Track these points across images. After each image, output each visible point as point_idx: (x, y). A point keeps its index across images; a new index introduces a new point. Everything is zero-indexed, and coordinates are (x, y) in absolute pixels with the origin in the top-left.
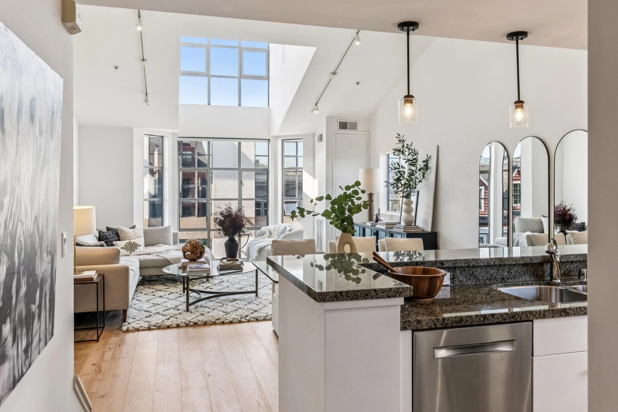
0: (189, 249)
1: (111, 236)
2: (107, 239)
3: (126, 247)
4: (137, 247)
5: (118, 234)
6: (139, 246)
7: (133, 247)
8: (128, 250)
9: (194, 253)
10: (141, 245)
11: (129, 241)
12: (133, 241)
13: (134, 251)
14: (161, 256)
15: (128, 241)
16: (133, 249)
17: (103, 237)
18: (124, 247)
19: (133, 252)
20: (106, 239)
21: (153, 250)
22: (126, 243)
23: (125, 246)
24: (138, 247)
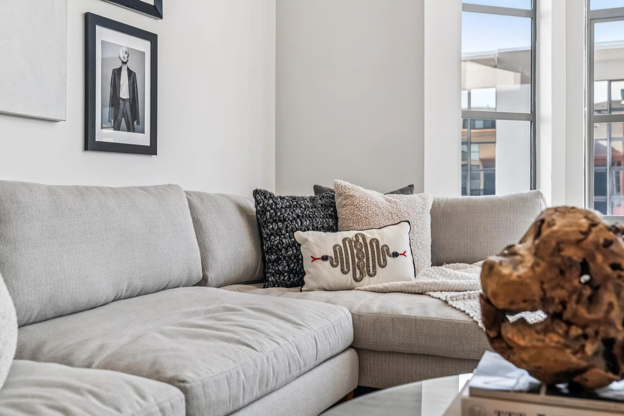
0: (521, 283)
1: (298, 211)
2: (280, 221)
3: (341, 255)
4: (385, 260)
5: (335, 207)
6: (395, 255)
7: (368, 260)
8: (348, 267)
9: (569, 324)
10: (403, 254)
11: (356, 232)
12: (369, 235)
13: (370, 276)
14: (460, 305)
15: (351, 234)
16: (368, 267)
17: (265, 214)
18: (331, 253)
19: (367, 278)
20: (275, 221)
21: (449, 276)
22: (344, 240)
23: (335, 252)
24: (387, 257)
